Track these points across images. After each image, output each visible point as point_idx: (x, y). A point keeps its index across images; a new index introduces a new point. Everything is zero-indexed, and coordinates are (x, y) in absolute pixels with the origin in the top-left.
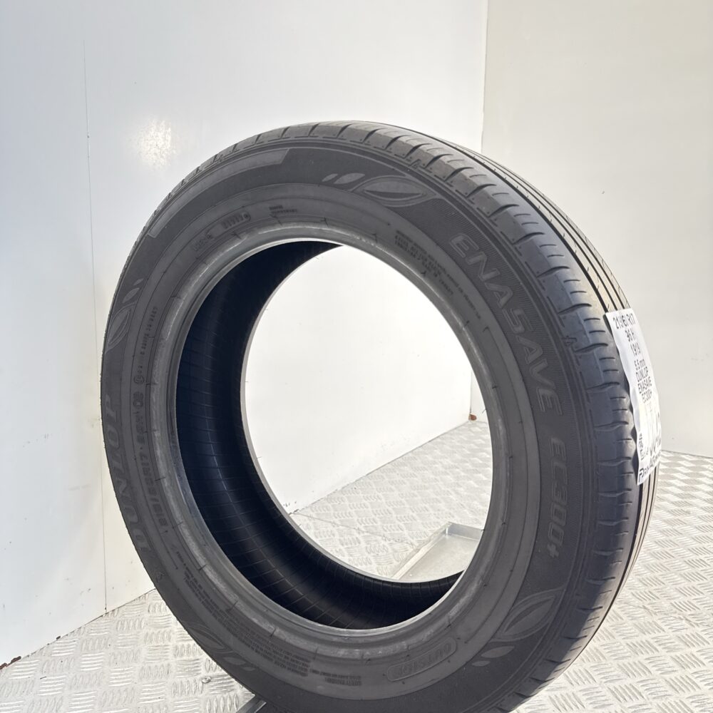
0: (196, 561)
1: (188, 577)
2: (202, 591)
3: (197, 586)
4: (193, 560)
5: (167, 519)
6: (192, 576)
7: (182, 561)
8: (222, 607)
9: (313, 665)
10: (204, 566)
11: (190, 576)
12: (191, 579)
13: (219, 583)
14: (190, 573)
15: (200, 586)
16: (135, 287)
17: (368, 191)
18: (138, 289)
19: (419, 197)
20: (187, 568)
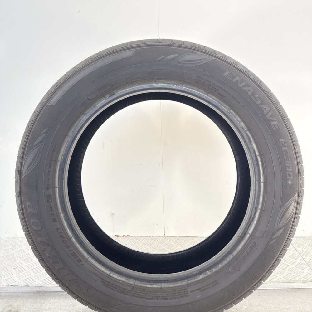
0: (105, 273)
1: (104, 283)
2: (114, 286)
3: (111, 285)
4: (102, 273)
5: (81, 258)
6: (106, 281)
7: (98, 276)
8: (129, 288)
9: (189, 290)
10: (110, 274)
11: (105, 281)
12: (106, 283)
13: (121, 278)
14: (104, 280)
15: (112, 284)
16: (43, 134)
17: (181, 61)
18: (45, 135)
19: (206, 60)
20: (102, 278)
